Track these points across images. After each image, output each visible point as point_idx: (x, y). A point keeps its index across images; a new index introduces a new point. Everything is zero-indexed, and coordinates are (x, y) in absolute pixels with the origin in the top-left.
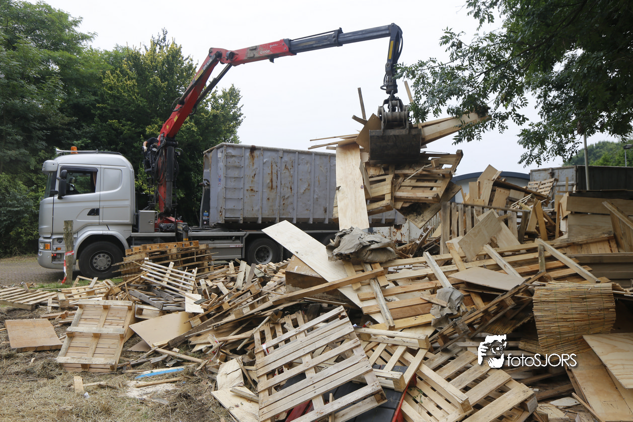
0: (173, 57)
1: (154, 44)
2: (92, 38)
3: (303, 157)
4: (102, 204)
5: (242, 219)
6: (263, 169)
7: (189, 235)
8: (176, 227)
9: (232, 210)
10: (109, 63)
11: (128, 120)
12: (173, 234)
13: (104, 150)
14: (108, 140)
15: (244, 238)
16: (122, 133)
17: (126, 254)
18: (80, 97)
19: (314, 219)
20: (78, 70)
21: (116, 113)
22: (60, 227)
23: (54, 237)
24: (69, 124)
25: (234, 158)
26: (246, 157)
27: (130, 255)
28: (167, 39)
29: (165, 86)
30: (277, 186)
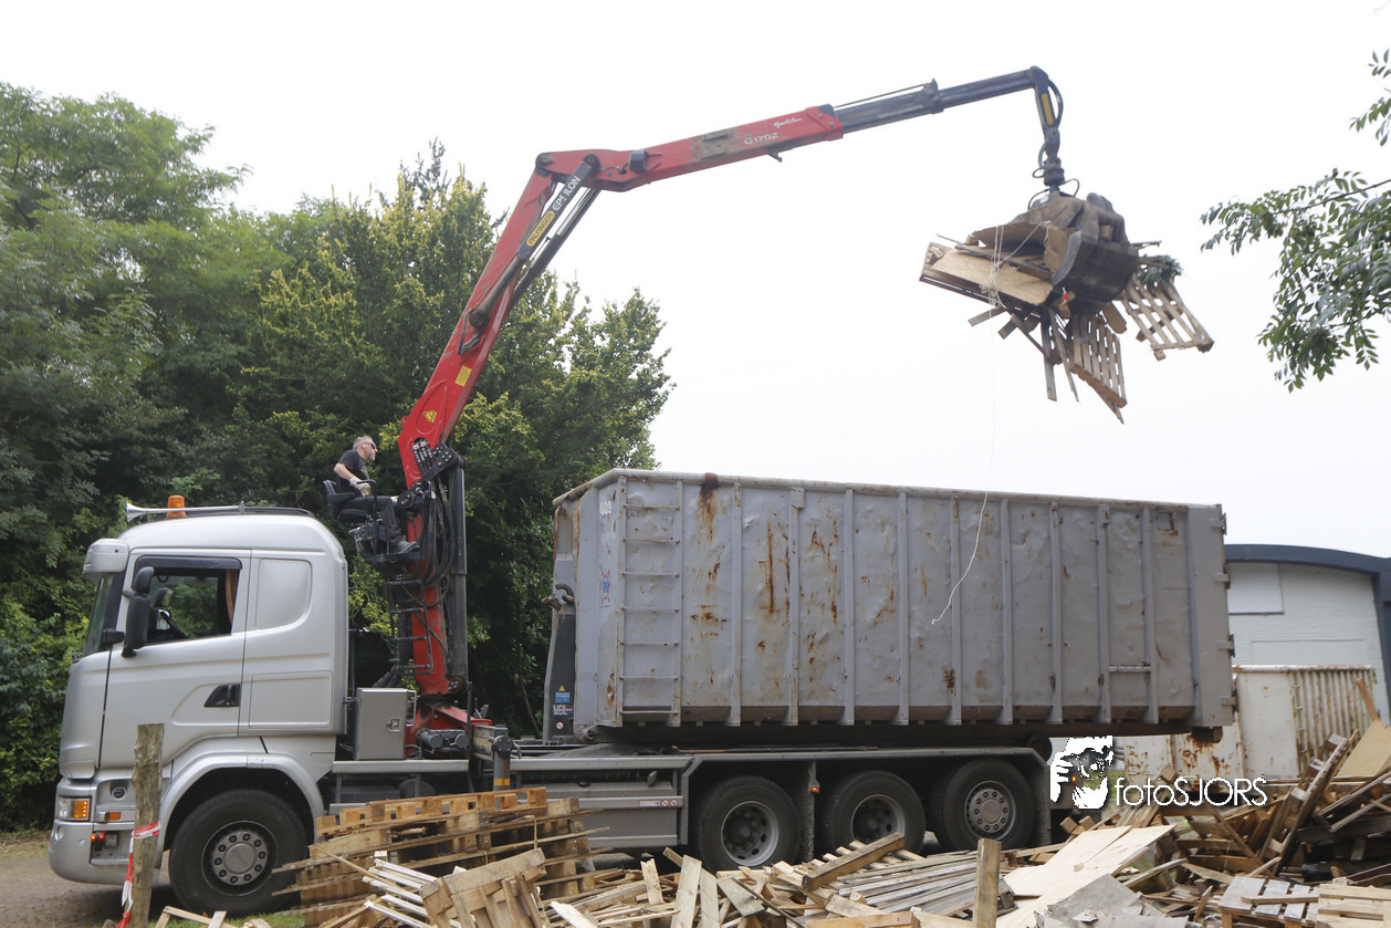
0: (462, 219)
1: (407, 186)
2: (236, 182)
3: (869, 504)
4: (251, 669)
5: (678, 711)
6: (743, 548)
7: (512, 767)
8: (472, 740)
9: (647, 683)
10: (280, 248)
11: (328, 410)
12: (462, 765)
13: (257, 502)
14: (269, 469)
15: (686, 775)
16: (309, 449)
17: (319, 832)
18: (197, 350)
19: (912, 710)
20: (195, 273)
21: (294, 393)
22: (124, 746)
23: (104, 777)
24: (164, 428)
25: (649, 517)
26: (689, 512)
27: (332, 837)
28: (442, 171)
29: (438, 303)
30: (788, 603)
